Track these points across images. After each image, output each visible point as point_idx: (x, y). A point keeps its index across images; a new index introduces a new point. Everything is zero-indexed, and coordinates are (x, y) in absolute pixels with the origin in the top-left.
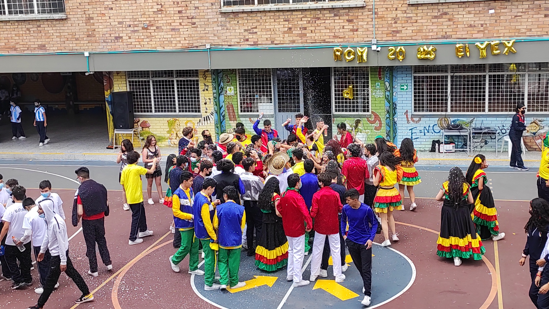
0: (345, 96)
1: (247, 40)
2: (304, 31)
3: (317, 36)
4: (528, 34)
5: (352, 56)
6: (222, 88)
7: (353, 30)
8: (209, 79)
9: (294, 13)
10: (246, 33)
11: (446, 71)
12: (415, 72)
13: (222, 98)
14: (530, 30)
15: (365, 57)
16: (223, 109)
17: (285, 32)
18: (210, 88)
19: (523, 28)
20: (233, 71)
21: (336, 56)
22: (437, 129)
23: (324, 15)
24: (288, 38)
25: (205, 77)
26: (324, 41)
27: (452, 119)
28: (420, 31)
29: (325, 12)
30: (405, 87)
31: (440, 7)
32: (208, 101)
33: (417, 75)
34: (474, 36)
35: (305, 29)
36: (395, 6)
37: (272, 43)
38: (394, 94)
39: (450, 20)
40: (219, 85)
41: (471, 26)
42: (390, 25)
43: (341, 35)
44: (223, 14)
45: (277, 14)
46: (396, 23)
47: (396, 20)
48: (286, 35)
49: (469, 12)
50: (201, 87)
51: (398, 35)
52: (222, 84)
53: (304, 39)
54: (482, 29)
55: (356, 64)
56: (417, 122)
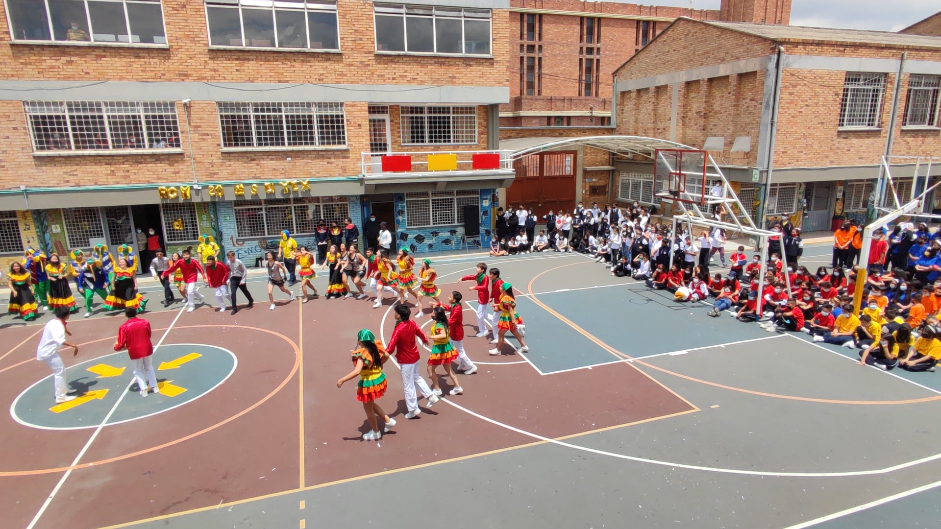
0: (176, 228)
1: (68, 181)
2: (127, 174)
3: (141, 177)
4: (317, 175)
5: (175, 194)
6: (47, 227)
7: (175, 173)
8: (30, 219)
9: (115, 158)
10: (65, 176)
11: (261, 204)
12: (235, 205)
13: (47, 236)
14: (319, 172)
15: (188, 195)
16: (49, 246)
17: (108, 175)
18: (33, 227)
19: (313, 171)
20: (56, 211)
21: (162, 194)
22: (258, 249)
23: (145, 160)
24: (111, 179)
25: (25, 218)
26: (148, 182)
27: (270, 241)
28: (234, 173)
29: (146, 157)
30: (228, 218)
31: (248, 155)
32: (31, 240)
33: (237, 208)
34: (278, 177)
35: (128, 171)
36: (210, 153)
37: (96, 184)
38: (219, 224)
39: (258, 165)
40: (42, 224)
41: (274, 169)
42: (207, 169)
43: (165, 176)
44: (37, 158)
45: (98, 158)
46: (212, 166)
47: (212, 165)
48: (110, 177)
49: (272, 159)
50: (21, 227)
51: (215, 176)
52: (46, 223)
53: (128, 180)
54: (283, 172)
55: (181, 200)
56: (241, 245)
